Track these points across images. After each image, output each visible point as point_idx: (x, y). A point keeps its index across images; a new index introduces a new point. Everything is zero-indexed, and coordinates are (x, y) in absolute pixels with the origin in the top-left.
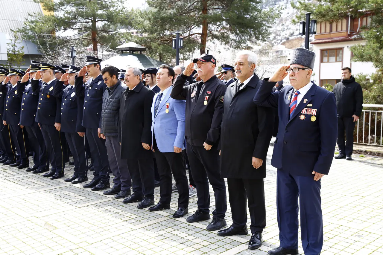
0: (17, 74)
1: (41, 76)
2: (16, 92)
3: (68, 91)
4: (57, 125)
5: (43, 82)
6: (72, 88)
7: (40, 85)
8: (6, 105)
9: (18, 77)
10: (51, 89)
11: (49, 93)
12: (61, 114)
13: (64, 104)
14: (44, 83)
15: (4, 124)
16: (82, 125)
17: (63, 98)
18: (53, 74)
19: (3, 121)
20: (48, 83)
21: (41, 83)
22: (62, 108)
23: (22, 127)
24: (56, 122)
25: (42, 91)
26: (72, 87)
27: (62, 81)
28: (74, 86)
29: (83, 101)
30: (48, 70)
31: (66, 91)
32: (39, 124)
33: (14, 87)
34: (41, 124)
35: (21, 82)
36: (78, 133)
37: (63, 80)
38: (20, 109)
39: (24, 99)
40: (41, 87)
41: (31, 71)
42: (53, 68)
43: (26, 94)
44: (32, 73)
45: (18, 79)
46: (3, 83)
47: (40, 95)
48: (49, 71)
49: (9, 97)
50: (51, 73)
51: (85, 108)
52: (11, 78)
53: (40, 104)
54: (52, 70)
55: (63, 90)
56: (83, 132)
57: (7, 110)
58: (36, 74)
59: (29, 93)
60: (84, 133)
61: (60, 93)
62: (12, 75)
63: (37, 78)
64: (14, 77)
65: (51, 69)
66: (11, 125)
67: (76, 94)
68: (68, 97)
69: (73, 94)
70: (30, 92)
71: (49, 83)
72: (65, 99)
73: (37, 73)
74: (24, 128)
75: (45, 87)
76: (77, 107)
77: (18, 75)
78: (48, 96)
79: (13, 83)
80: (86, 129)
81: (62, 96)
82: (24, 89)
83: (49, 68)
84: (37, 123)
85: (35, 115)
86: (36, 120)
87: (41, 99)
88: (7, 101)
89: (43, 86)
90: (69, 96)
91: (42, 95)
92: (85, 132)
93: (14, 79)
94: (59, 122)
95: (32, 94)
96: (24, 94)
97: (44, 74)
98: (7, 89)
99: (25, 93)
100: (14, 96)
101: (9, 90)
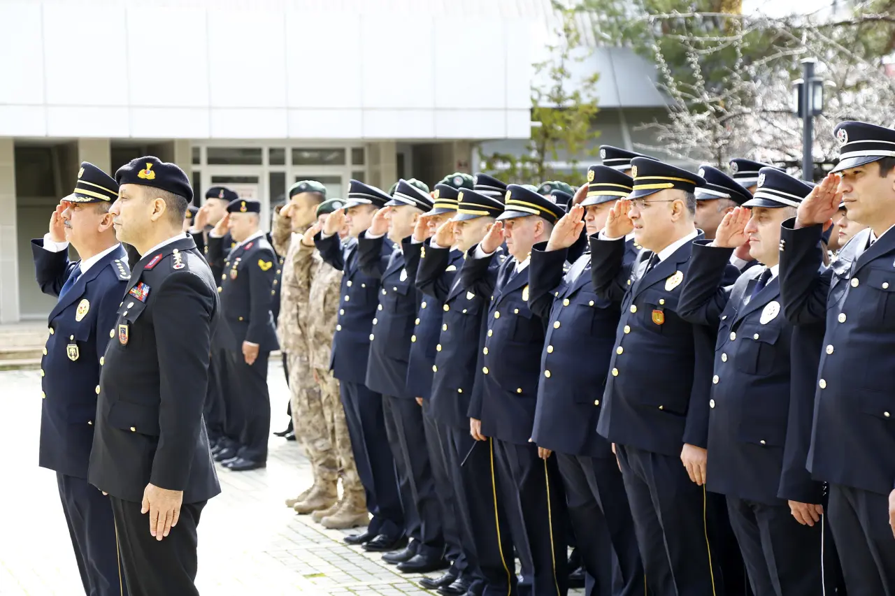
0: (538, 212)
1: (631, 223)
2: (526, 295)
3: (747, 294)
4: (691, 457)
5: (643, 250)
6: (770, 281)
7: (626, 263)
8: (486, 351)
9: (542, 222)
10: (673, 283)
11: (662, 302)
12: (712, 404)
13: (724, 358)
14: (646, 256)
15: (472, 432)
16: (809, 466)
17: (725, 326)
18: (687, 211)
19: (472, 421)
20: (660, 256)
21: (634, 253)
22: (716, 379)
23: (543, 452)
24: (691, 443)
25: (635, 289)
26: (768, 274)
27: (723, 245)
28: (775, 271)
29: (819, 348)
30: (664, 195)
31: (738, 292)
32: (613, 444)
33: (519, 268)
34: (621, 447)
35: (548, 249)
36: (793, 505)
37: (727, 241)
38: (537, 372)
39: (557, 325)
40: (628, 271)
41: (592, 198)
42: (687, 182)
43: (566, 302)
44: (595, 207)
45: (539, 233)
46: (480, 254)
47: (623, 308)
48: (669, 195)
49: (497, 314)
50: (679, 206)
51: (822, 384)
52: (510, 227)
53: (620, 350)
54: (680, 194)
55: (727, 288)
56: (815, 503)
57: (485, 370)
58: (613, 214)
59: (580, 299)
60: (819, 508)
61: (713, 305)
62: (517, 214)
63: (614, 229)
64: (525, 224)
65: (677, 185)
66: (500, 443)
67: (786, 310)
68: (747, 327)
69: (771, 312)
70: (581, 293)
71: (664, 255)
72: (733, 336)
73: (614, 208)
74: (552, 458)
75: (648, 272)
76: (786, 376)
77: (543, 215)
78: (658, 318)
79: (517, 252)
80: (827, 490)
81: (719, 320)
82: (557, 279)
83: (671, 185)
84: (604, 439)
85: (597, 402)
86: (602, 428)
87: (627, 329)
88: (490, 333)
89: (640, 269)
90: (754, 319)
91: (633, 309)
92: (824, 502)
93: (524, 233)
94: (701, 443)
95: (591, 303)
96: (555, 305)
97: (644, 212)
98: (494, 276)
99: (562, 298)
100: (516, 311)
101: (500, 282)
